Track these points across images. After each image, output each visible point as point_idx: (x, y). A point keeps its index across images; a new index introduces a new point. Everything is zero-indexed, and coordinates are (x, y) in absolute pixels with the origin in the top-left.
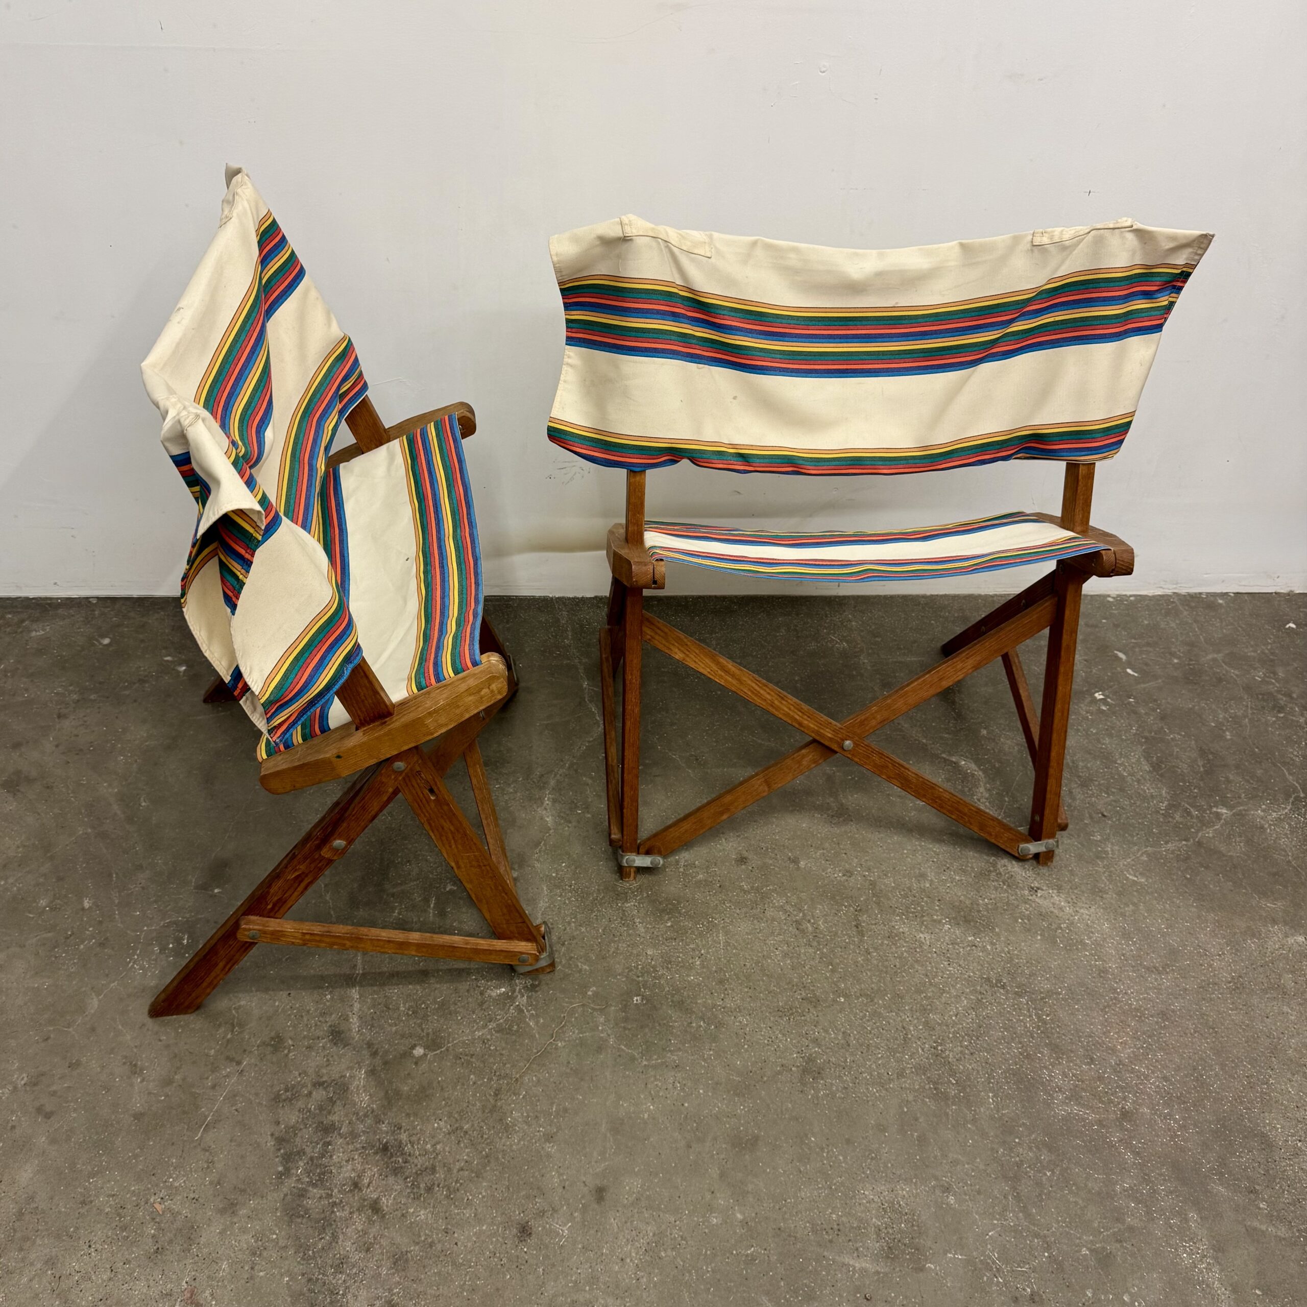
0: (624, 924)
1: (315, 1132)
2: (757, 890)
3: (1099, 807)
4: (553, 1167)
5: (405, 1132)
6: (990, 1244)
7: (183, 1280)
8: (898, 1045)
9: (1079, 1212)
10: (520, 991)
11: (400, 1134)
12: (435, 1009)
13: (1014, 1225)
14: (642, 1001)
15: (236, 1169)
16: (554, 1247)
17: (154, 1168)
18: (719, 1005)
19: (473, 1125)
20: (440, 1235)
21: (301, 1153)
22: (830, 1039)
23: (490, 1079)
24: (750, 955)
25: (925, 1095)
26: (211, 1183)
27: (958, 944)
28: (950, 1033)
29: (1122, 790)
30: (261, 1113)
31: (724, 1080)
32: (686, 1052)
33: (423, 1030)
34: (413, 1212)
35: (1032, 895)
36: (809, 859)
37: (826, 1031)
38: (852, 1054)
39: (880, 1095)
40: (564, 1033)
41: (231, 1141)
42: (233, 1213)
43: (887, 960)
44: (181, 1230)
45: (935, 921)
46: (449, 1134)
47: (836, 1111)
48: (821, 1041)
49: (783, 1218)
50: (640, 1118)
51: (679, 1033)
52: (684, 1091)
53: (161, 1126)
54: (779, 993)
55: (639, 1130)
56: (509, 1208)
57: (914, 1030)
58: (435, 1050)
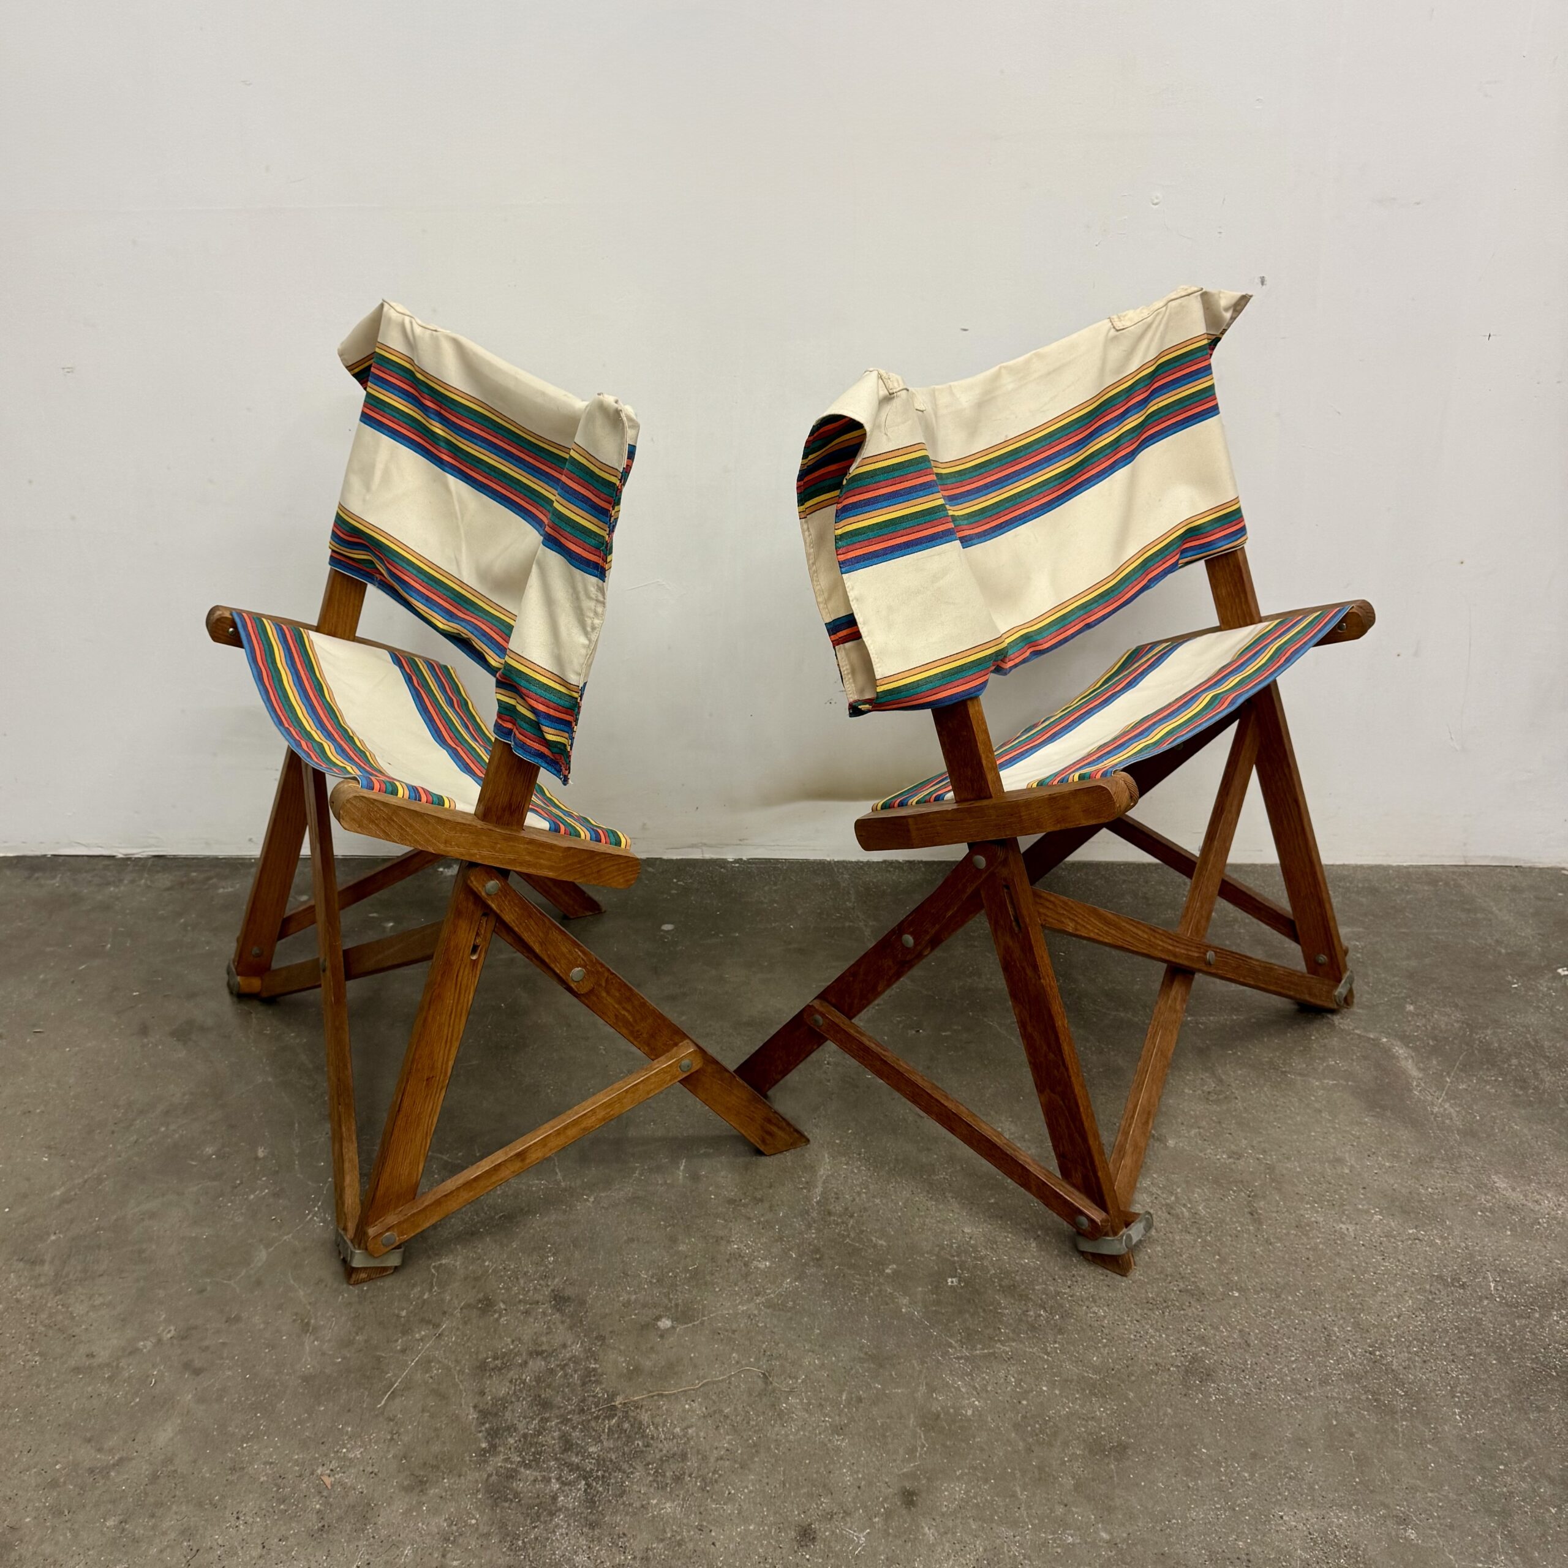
0: (931, 1198)
1: (531, 1406)
4: (844, 1463)
5: (646, 1411)
7: (354, 1563)
8: (1319, 1347)
11: (640, 1414)
12: (685, 1278)
14: (959, 1283)
15: (428, 1442)
16: (847, 1556)
17: (323, 1436)
18: (1068, 1293)
19: (735, 1409)
20: (692, 1533)
21: (512, 1429)
22: (1222, 1337)
23: (758, 1359)
25: (1360, 1406)
26: (395, 1456)
27: (1394, 1237)
28: (1391, 1336)
30: (461, 1381)
31: (1075, 1378)
32: (1021, 1342)
33: (670, 1301)
34: (657, 1504)
36: (1180, 1137)
37: (1217, 1329)
38: (1253, 1355)
39: (1297, 1405)
41: (423, 1411)
42: (422, 1491)
43: (1296, 1252)
44: (354, 1506)
45: (1359, 1210)
46: (704, 1417)
47: (1236, 1420)
48: (1209, 1339)
49: (1167, 1542)
50: (961, 1414)
51: (1011, 1321)
52: (1022, 1387)
53: (335, 1391)
54: (1148, 1283)
55: (960, 1428)
56: (785, 1507)
57: (1339, 1332)
58: (686, 1323)
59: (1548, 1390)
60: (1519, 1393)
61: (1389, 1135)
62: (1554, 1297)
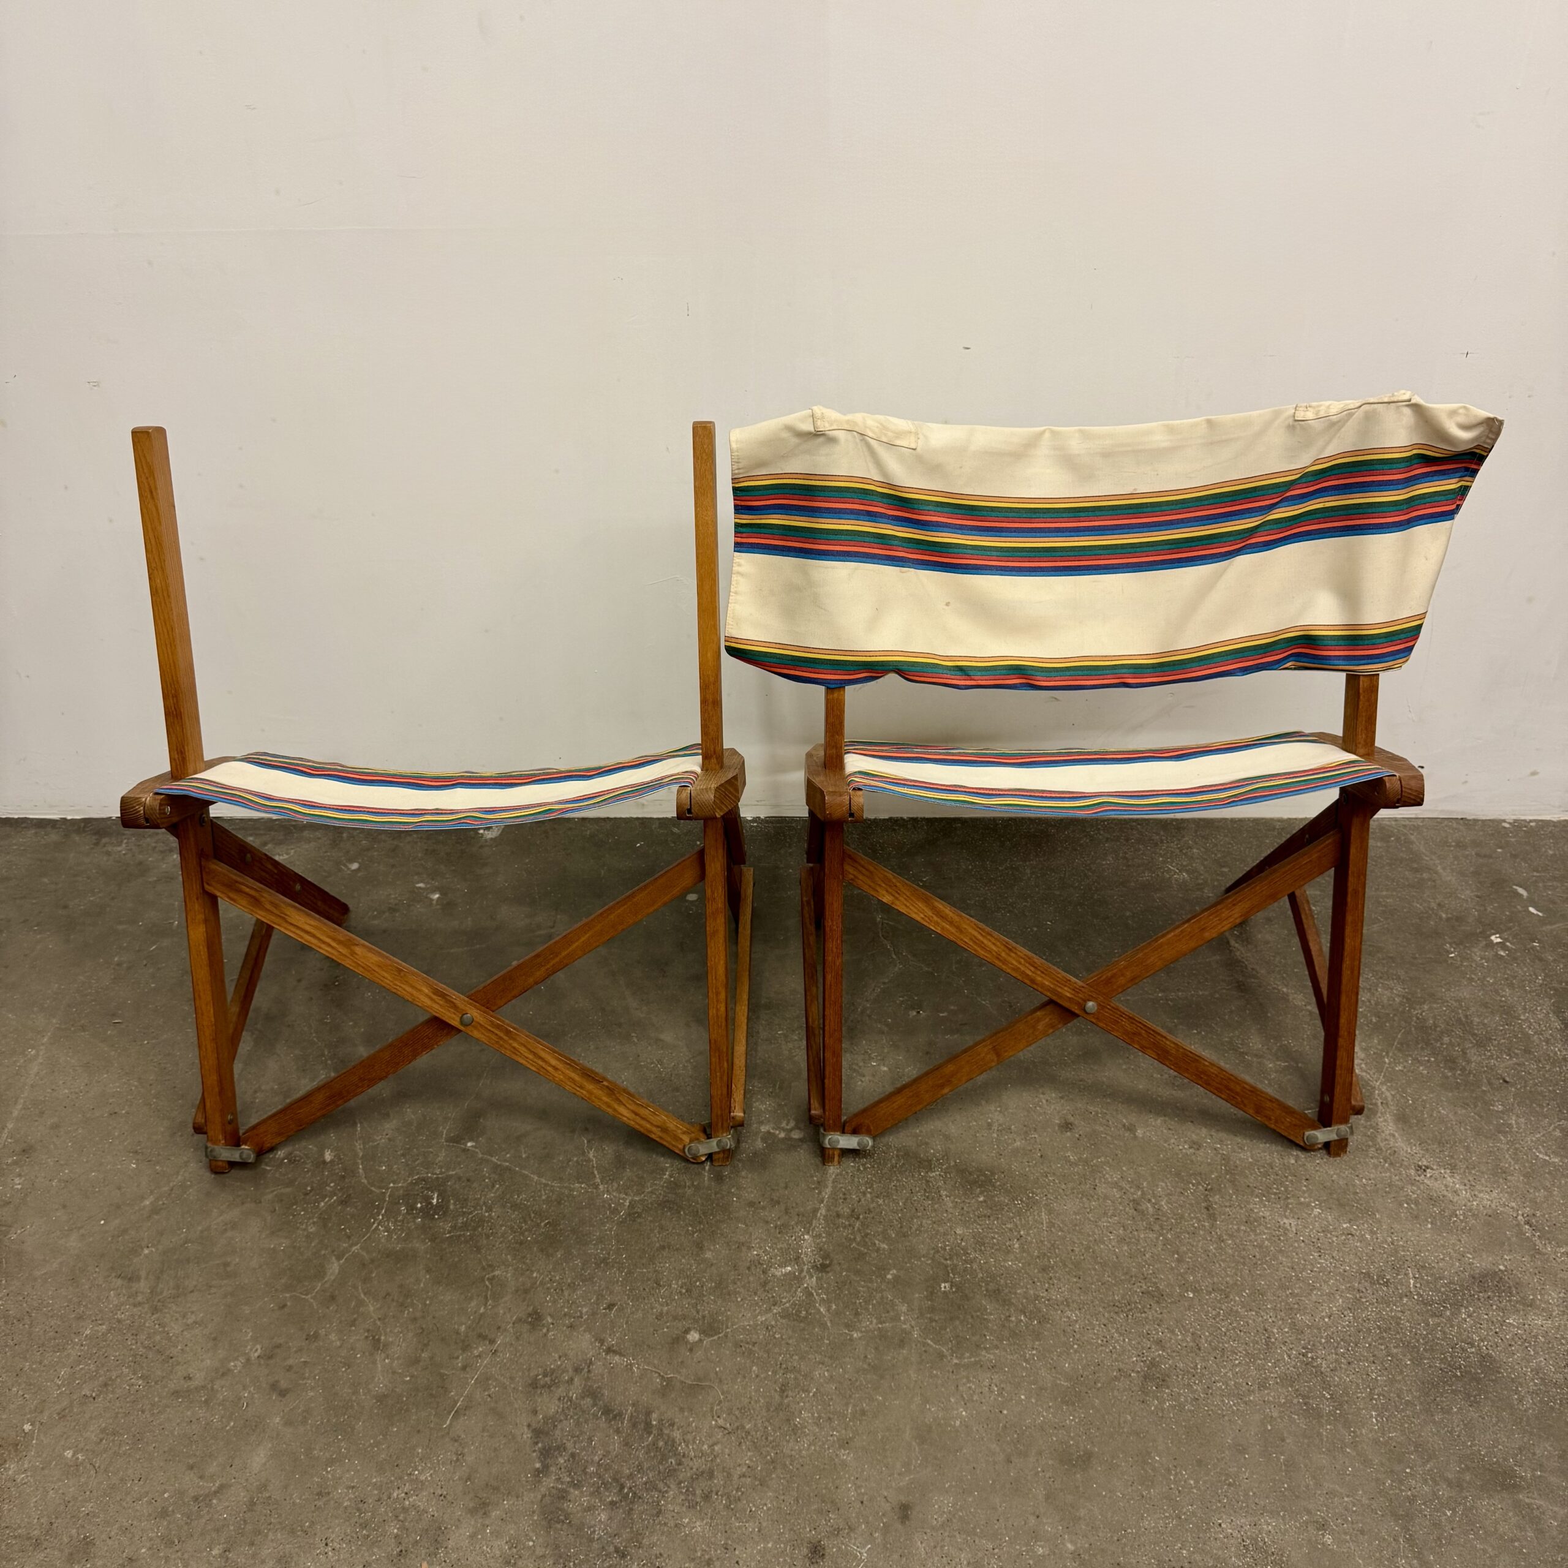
0: (928, 1197)
2: (1086, 1162)
3: (1500, 1072)
4: (849, 1478)
5: (678, 1430)
8: (1259, 1350)
10: (808, 1272)
11: (673, 1431)
12: (710, 1288)
14: (951, 1289)
15: (488, 1463)
17: (398, 1458)
18: (1043, 1297)
19: (755, 1425)
20: (719, 1552)
21: (561, 1448)
22: (1176, 1340)
23: (775, 1373)
24: (1078, 1239)
25: (1293, 1410)
26: (461, 1478)
27: (1329, 1232)
28: (1322, 1337)
29: (1527, 1051)
30: (516, 1400)
31: (1049, 1385)
32: (1004, 1350)
33: (698, 1312)
34: (688, 1523)
35: (1419, 1176)
36: (1147, 1125)
37: (1173, 1332)
38: (1203, 1359)
39: (1238, 1409)
40: (860, 1322)
41: (483, 1431)
42: (485, 1513)
43: (1244, 1249)
44: (427, 1530)
45: (1302, 1204)
46: (729, 1433)
47: (1185, 1426)
48: (1166, 1342)
49: (1123, 1552)
50: (950, 1425)
51: (995, 1327)
52: (1003, 1397)
53: (406, 1411)
54: (1115, 1285)
55: (950, 1439)
56: (799, 1524)
57: (1278, 1333)
58: (712, 1336)
59: (1452, 1390)
60: (1428, 1394)
62: (1464, 1294)
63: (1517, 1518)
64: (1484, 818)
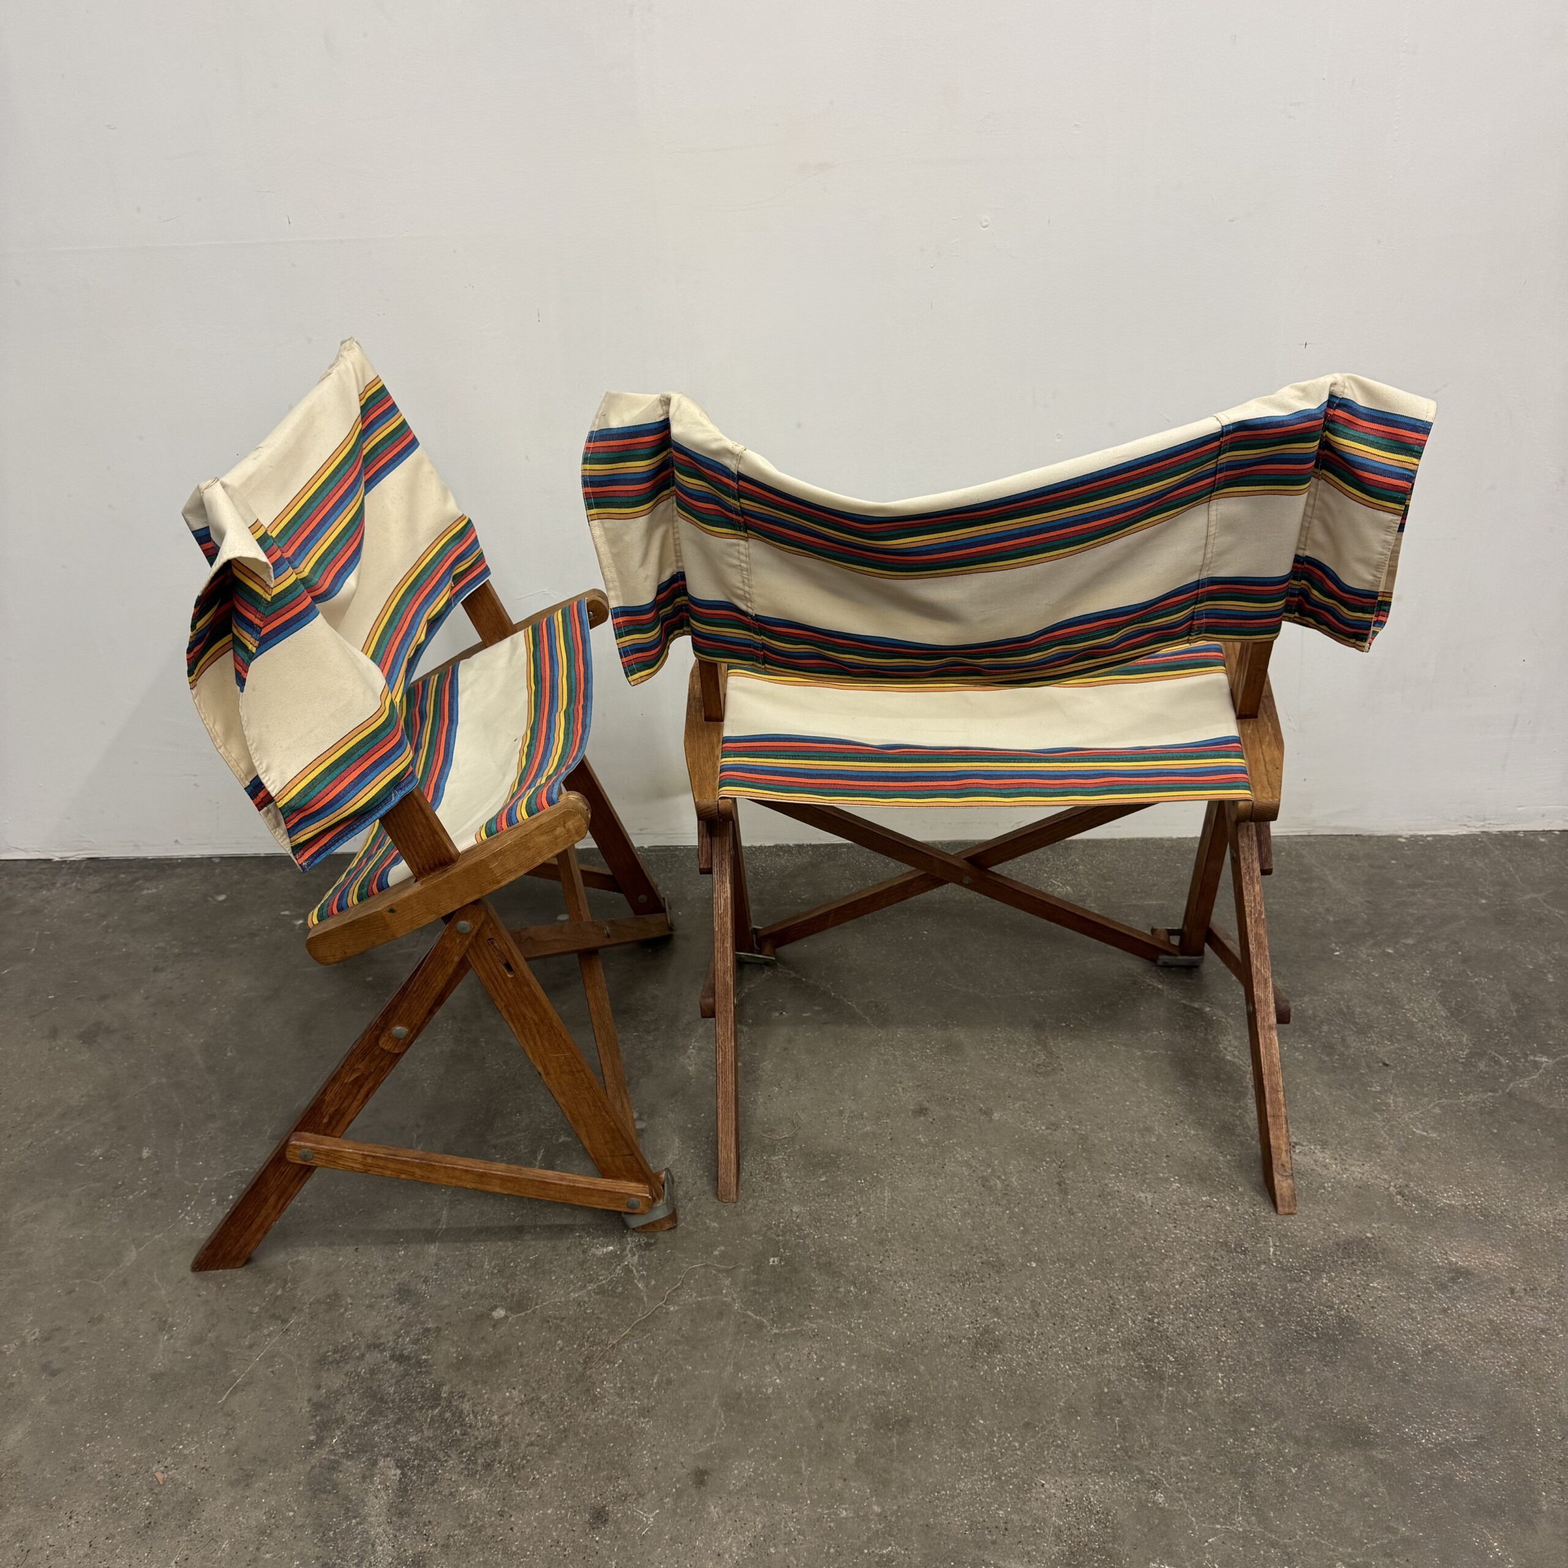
0: (767, 1179)
1: (361, 1398)
2: (937, 1143)
3: (1380, 1056)
4: (646, 1444)
5: (468, 1401)
6: (1210, 1553)
7: (172, 1559)
8: (1102, 1316)
9: (1334, 1517)
10: (631, 1249)
11: (463, 1403)
12: (526, 1267)
13: (1245, 1531)
14: (780, 1263)
15: (260, 1436)
16: (635, 1537)
17: (163, 1434)
18: (876, 1269)
19: (552, 1396)
20: (493, 1519)
21: (340, 1421)
22: (1013, 1308)
23: (581, 1345)
24: (920, 1214)
25: (1132, 1373)
26: (227, 1451)
27: (1186, 1204)
28: (1171, 1303)
29: (1410, 1037)
30: (300, 1375)
31: (873, 1352)
32: (829, 1319)
33: (507, 1291)
34: (465, 1491)
36: (1005, 1110)
37: (1010, 1299)
38: (1041, 1326)
39: (1074, 1374)
40: (678, 1296)
41: (260, 1406)
42: (247, 1485)
43: (1095, 1221)
44: (181, 1502)
45: (1161, 1179)
46: (522, 1404)
47: (1015, 1390)
48: (1002, 1311)
49: (934, 1513)
50: (762, 1393)
51: (822, 1298)
52: (822, 1364)
53: (182, 1388)
54: (954, 1256)
55: (759, 1406)
56: (584, 1490)
57: (1124, 1300)
58: (520, 1312)
59: (1307, 1351)
60: (1280, 1356)
61: (1198, 1104)
62: (1326, 1260)
63: (1368, 1474)
64: (1379, 834)
